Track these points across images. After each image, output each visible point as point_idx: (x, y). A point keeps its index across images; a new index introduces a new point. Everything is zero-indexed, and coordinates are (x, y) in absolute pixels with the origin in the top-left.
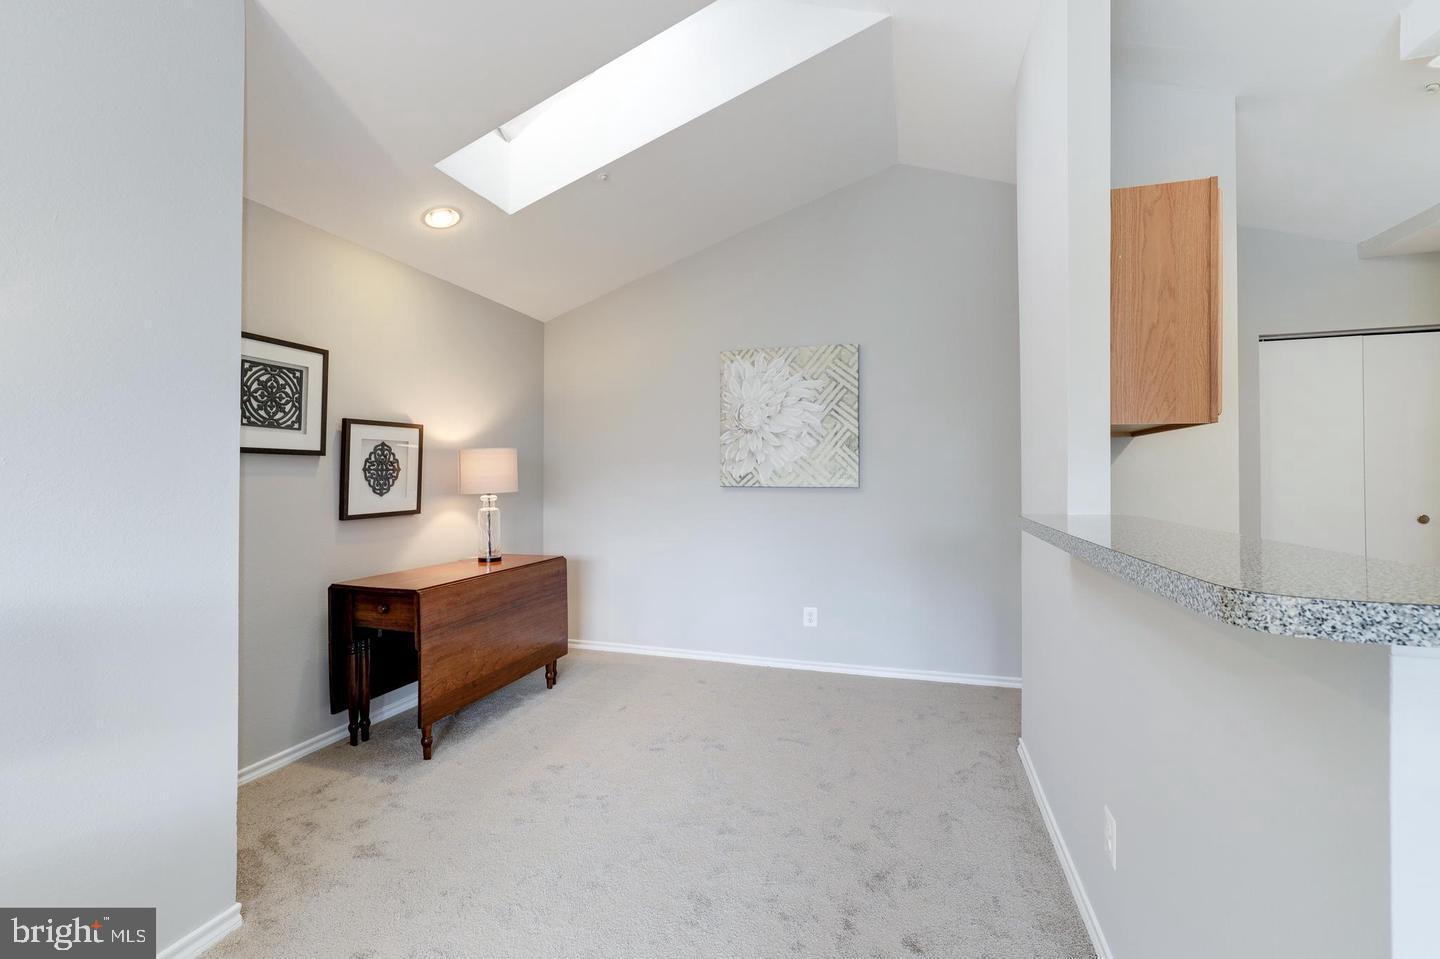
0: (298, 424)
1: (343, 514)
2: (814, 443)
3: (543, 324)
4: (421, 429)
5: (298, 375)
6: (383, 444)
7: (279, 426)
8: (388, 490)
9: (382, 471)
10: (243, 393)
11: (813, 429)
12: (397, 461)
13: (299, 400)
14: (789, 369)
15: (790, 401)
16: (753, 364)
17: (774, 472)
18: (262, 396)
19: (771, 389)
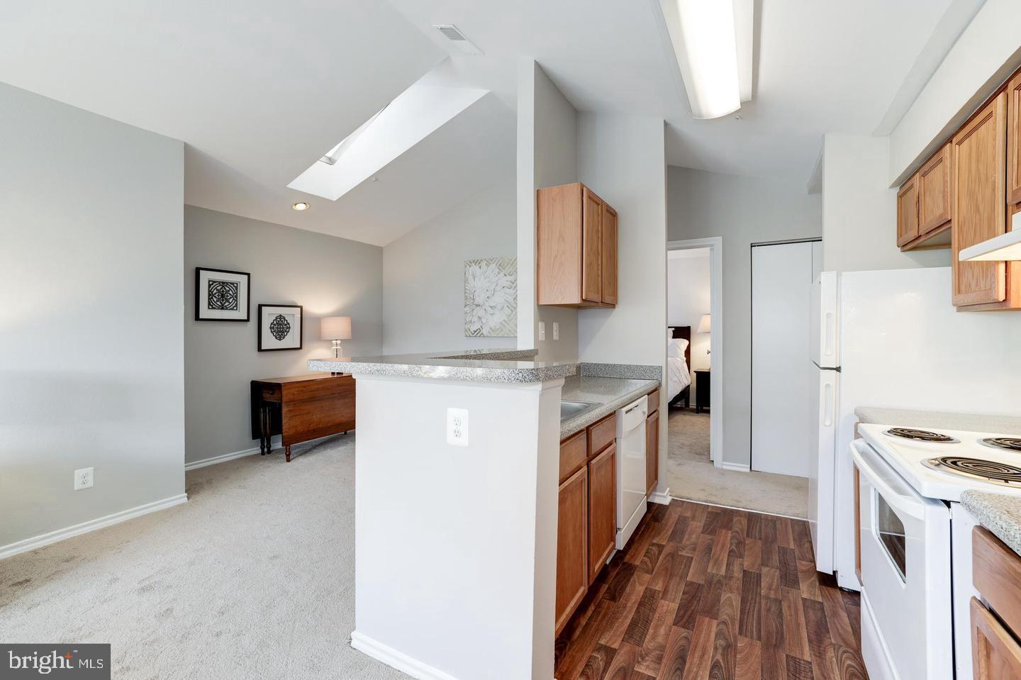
0: (235, 307)
1: (260, 349)
2: (511, 312)
3: (382, 248)
4: (301, 307)
5: (235, 286)
6: (280, 316)
7: (227, 309)
8: (284, 338)
9: (280, 328)
10: (209, 295)
11: (509, 303)
12: (289, 324)
13: (236, 297)
14: (497, 270)
15: (498, 288)
16: (480, 267)
17: (491, 328)
18: (218, 296)
19: (489, 282)
